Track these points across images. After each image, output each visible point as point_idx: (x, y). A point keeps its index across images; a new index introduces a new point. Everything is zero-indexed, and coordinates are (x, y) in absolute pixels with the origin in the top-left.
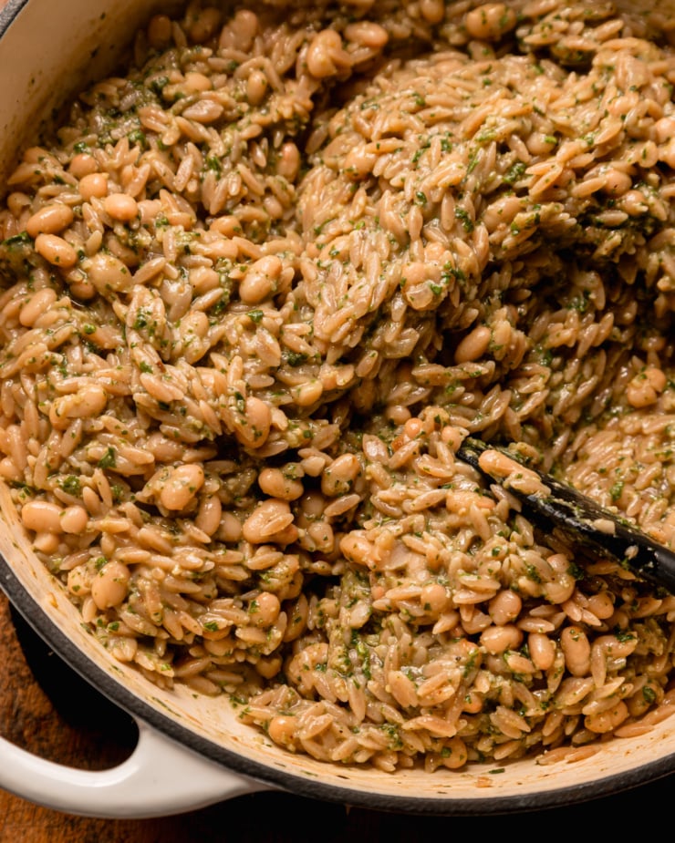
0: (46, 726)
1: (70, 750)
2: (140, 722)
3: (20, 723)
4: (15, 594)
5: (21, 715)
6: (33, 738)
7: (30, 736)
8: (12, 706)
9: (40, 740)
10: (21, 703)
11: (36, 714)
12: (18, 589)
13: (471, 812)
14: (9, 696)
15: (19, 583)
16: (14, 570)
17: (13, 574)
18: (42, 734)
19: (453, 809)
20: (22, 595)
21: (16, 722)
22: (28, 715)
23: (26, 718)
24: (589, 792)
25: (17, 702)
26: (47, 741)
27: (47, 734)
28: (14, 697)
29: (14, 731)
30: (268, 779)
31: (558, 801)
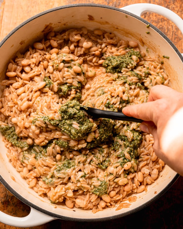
0: (13, 198)
1: (18, 203)
2: (31, 207)
3: (8, 198)
4: (2, 182)
5: (8, 196)
6: (11, 201)
7: (10, 201)
8: (6, 195)
9: (12, 201)
10: (8, 194)
11: (11, 196)
12: (3, 181)
13: (101, 221)
14: (5, 192)
15: (3, 179)
16: (2, 176)
17: (2, 177)
18: (13, 200)
19: (97, 221)
20: (4, 182)
21: (7, 198)
22: (10, 196)
23: (9, 197)
24: (125, 215)
25: (7, 194)
26: (14, 201)
27: (14, 200)
28: (6, 193)
29: (7, 200)
30: (58, 217)
31: (119, 217)
